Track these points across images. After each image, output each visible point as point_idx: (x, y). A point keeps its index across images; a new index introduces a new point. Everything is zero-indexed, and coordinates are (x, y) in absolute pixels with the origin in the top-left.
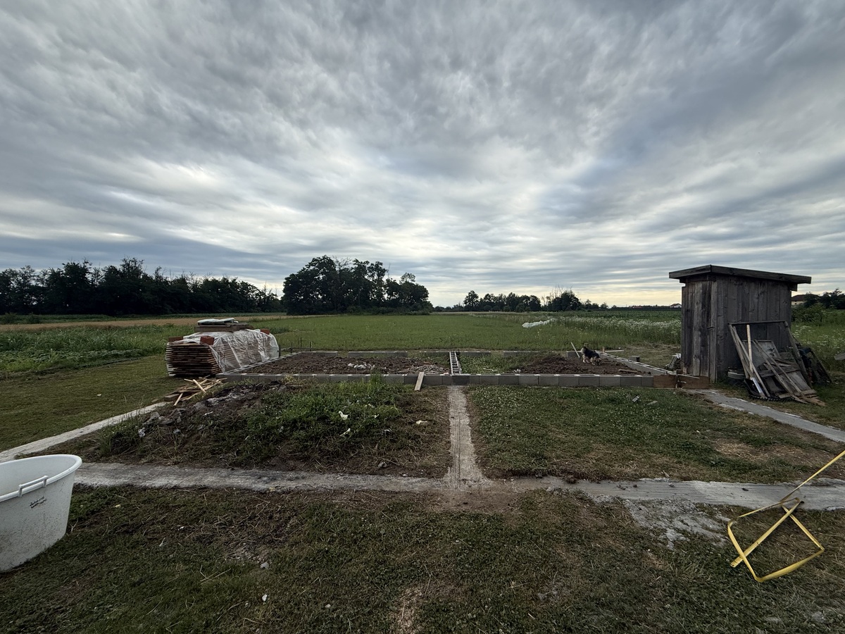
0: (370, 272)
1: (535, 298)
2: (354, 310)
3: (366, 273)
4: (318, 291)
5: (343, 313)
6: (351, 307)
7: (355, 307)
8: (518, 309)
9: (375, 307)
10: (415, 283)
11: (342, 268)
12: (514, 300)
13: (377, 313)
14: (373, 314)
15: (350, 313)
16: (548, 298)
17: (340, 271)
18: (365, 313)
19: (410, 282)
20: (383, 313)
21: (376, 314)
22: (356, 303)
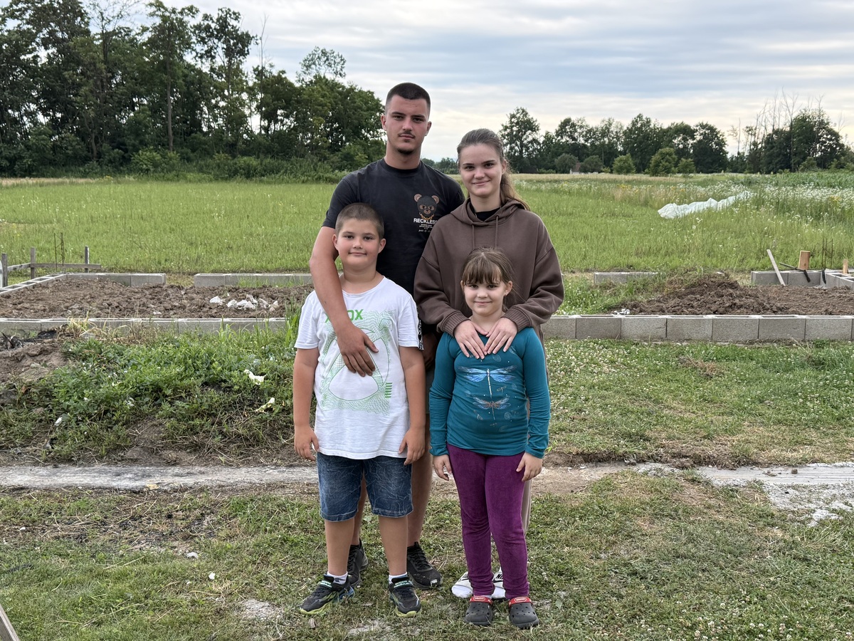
0: (203, 41)
1: (711, 132)
2: (156, 165)
3: (187, 45)
4: (36, 101)
5: (121, 172)
6: (145, 155)
7: (158, 157)
8: (657, 165)
9: (221, 157)
10: (345, 82)
11: (110, 28)
12: (647, 137)
13: (231, 174)
14: (217, 178)
15: (144, 173)
16: (750, 130)
17: (106, 36)
18: (190, 176)
19: (330, 77)
20: (249, 174)
21: (226, 179)
22: (161, 143)
